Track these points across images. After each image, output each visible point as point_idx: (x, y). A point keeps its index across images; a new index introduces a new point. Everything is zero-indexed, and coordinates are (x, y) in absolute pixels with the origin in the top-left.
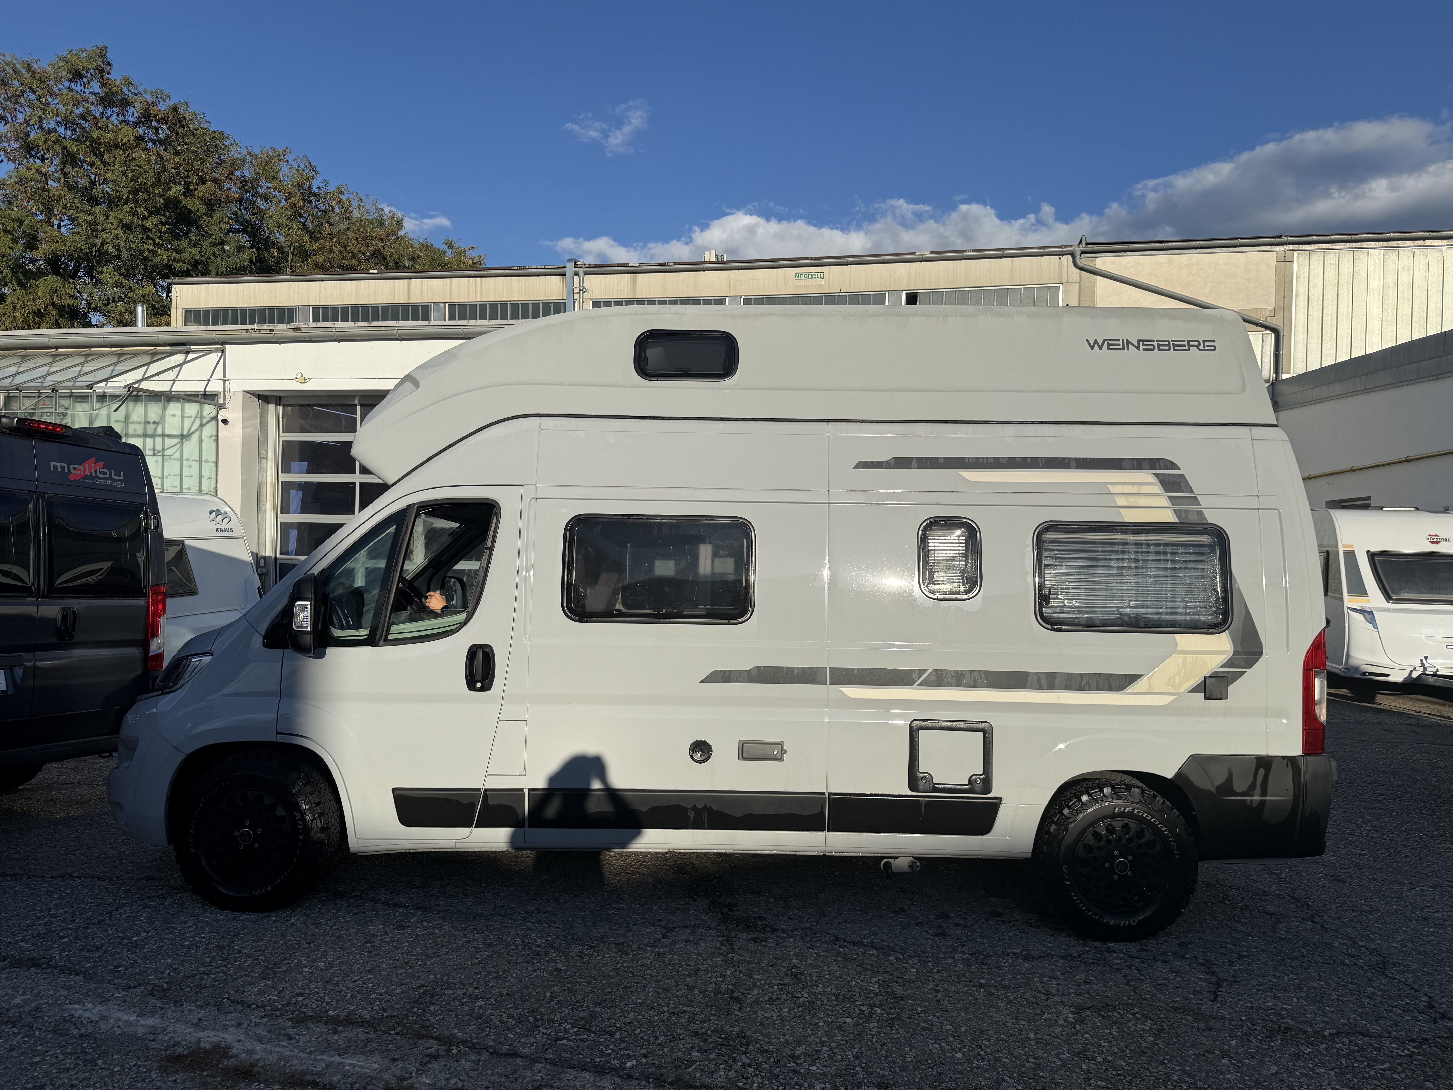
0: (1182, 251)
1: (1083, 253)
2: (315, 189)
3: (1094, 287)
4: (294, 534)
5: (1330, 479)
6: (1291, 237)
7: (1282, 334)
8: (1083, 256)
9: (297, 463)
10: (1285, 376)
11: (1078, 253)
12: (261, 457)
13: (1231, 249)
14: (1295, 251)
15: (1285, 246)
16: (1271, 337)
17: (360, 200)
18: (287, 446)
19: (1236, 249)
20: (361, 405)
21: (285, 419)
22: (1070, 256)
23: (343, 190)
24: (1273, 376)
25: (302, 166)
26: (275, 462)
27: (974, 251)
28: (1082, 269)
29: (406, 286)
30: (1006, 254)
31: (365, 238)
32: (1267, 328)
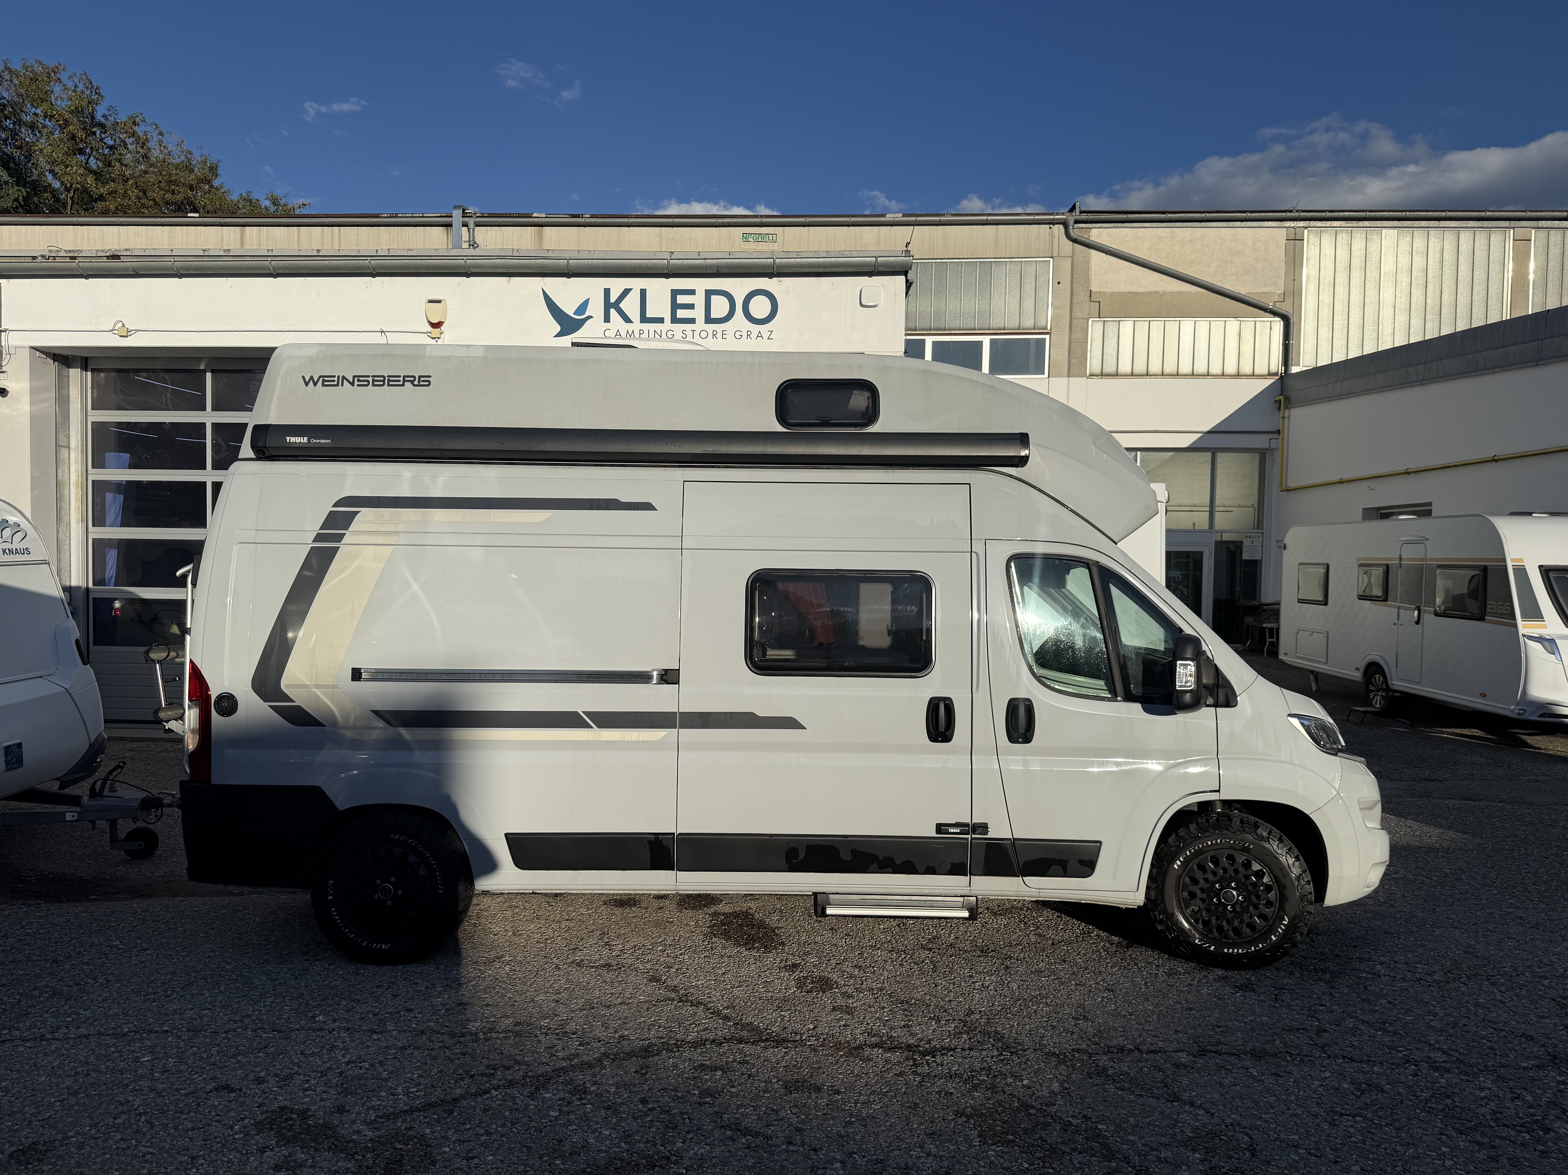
0: (1185, 224)
1: (1077, 222)
2: (99, 117)
3: (1088, 262)
4: (112, 556)
5: (1372, 483)
6: (1303, 211)
7: (1292, 321)
8: (1076, 225)
9: (113, 454)
10: (1294, 370)
11: (1071, 222)
12: (60, 446)
13: (1238, 224)
14: (1306, 228)
15: (1295, 222)
16: (1278, 325)
17: (161, 134)
18: (99, 429)
19: (1244, 224)
20: (212, 371)
21: (95, 391)
22: (1061, 226)
23: (137, 120)
24: (1282, 370)
25: (81, 87)
26: (82, 453)
27: (954, 215)
28: (1075, 241)
29: (238, 236)
30: (991, 220)
31: (170, 182)
32: (1275, 313)
